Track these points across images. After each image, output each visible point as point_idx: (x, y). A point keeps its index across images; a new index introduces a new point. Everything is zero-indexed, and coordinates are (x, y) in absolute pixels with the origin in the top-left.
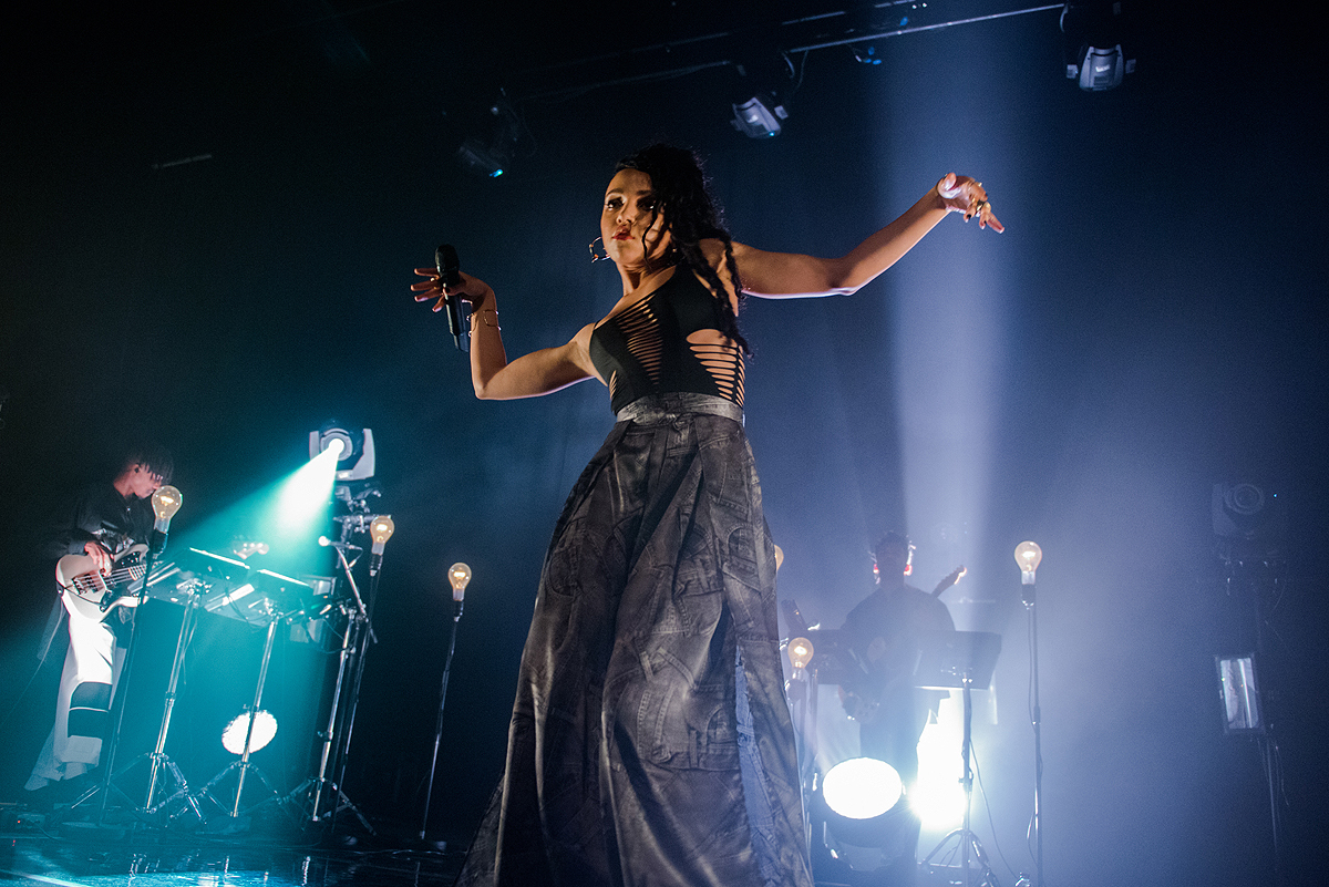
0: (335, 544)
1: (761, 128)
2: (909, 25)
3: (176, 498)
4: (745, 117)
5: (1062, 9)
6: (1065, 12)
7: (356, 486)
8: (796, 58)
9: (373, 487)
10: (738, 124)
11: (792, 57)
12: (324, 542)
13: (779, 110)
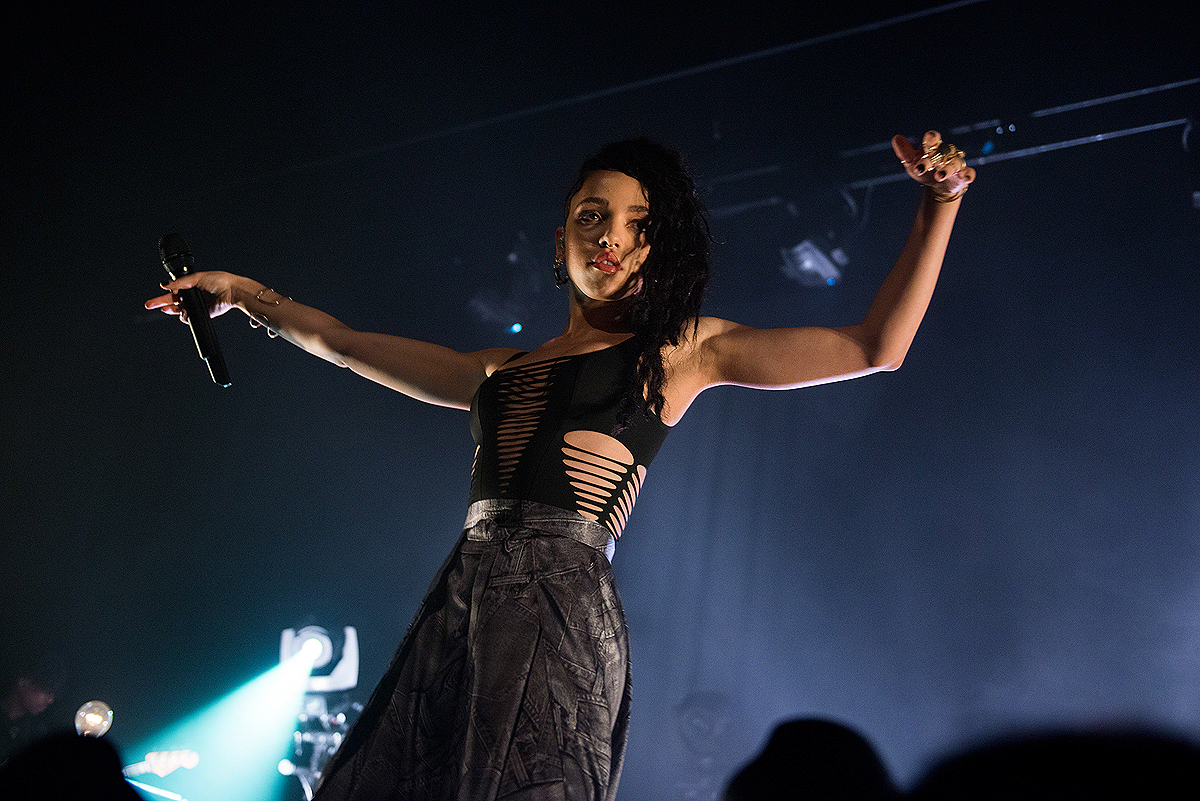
0: (300, 771)
1: (816, 275)
2: (996, 151)
3: (105, 717)
4: (797, 263)
5: (1183, 126)
6: (1188, 129)
7: (333, 699)
8: (859, 195)
9: (354, 699)
10: (789, 270)
11: (852, 192)
12: (288, 768)
13: (837, 254)
